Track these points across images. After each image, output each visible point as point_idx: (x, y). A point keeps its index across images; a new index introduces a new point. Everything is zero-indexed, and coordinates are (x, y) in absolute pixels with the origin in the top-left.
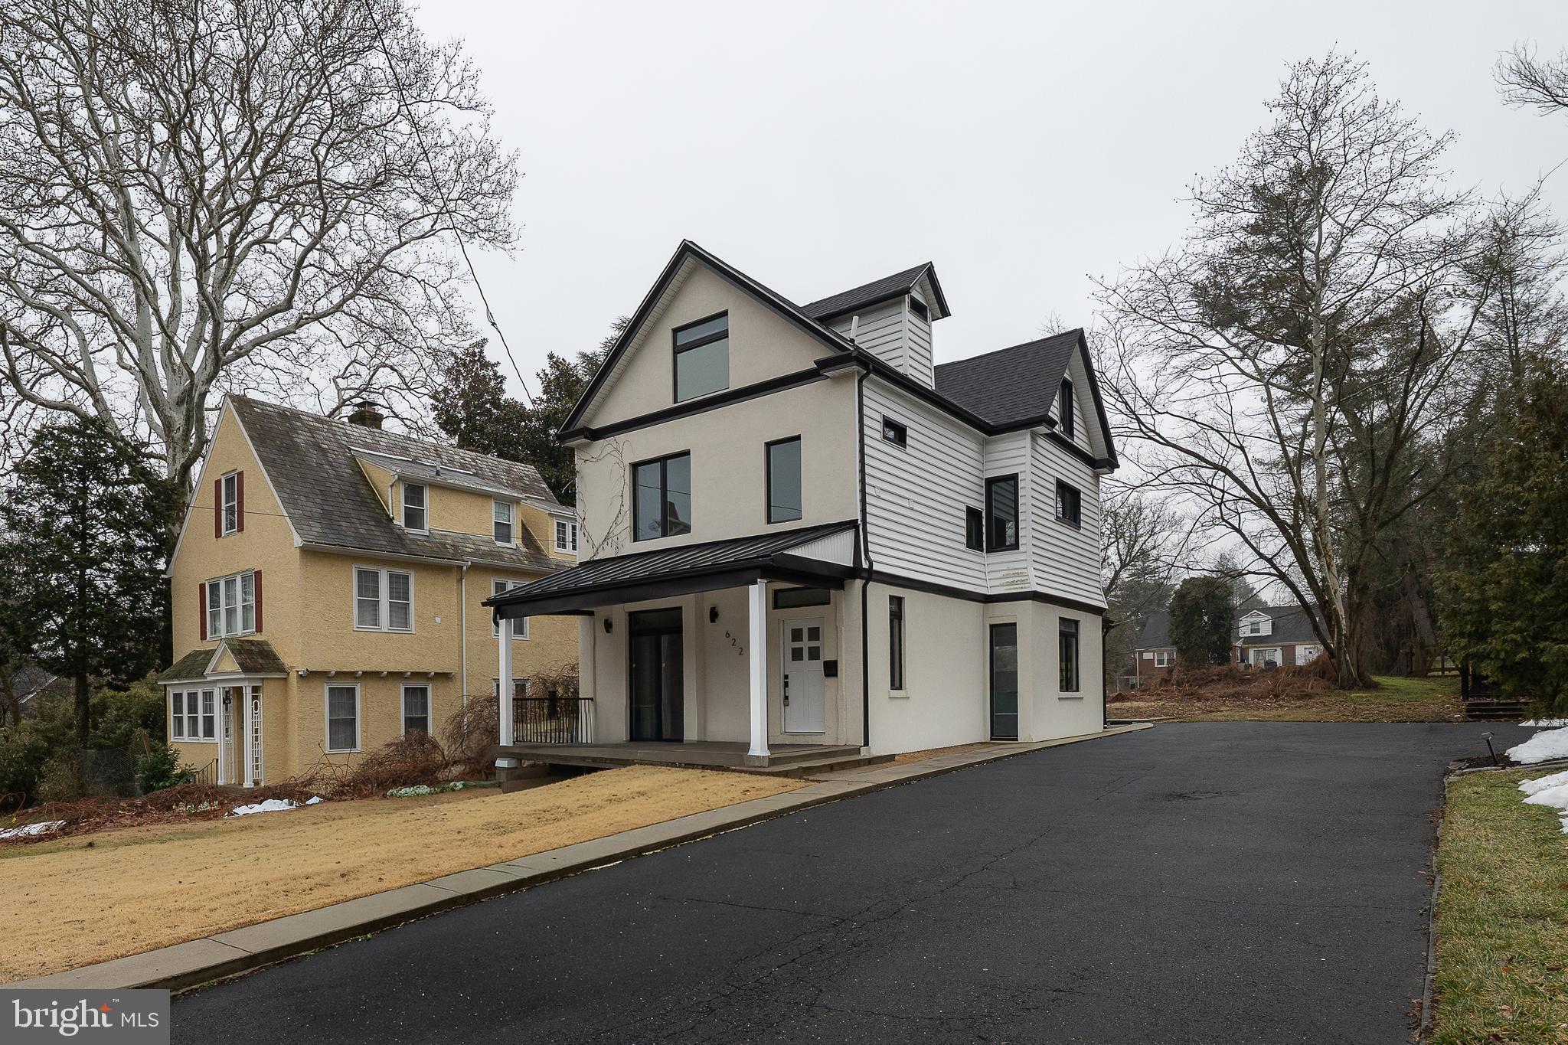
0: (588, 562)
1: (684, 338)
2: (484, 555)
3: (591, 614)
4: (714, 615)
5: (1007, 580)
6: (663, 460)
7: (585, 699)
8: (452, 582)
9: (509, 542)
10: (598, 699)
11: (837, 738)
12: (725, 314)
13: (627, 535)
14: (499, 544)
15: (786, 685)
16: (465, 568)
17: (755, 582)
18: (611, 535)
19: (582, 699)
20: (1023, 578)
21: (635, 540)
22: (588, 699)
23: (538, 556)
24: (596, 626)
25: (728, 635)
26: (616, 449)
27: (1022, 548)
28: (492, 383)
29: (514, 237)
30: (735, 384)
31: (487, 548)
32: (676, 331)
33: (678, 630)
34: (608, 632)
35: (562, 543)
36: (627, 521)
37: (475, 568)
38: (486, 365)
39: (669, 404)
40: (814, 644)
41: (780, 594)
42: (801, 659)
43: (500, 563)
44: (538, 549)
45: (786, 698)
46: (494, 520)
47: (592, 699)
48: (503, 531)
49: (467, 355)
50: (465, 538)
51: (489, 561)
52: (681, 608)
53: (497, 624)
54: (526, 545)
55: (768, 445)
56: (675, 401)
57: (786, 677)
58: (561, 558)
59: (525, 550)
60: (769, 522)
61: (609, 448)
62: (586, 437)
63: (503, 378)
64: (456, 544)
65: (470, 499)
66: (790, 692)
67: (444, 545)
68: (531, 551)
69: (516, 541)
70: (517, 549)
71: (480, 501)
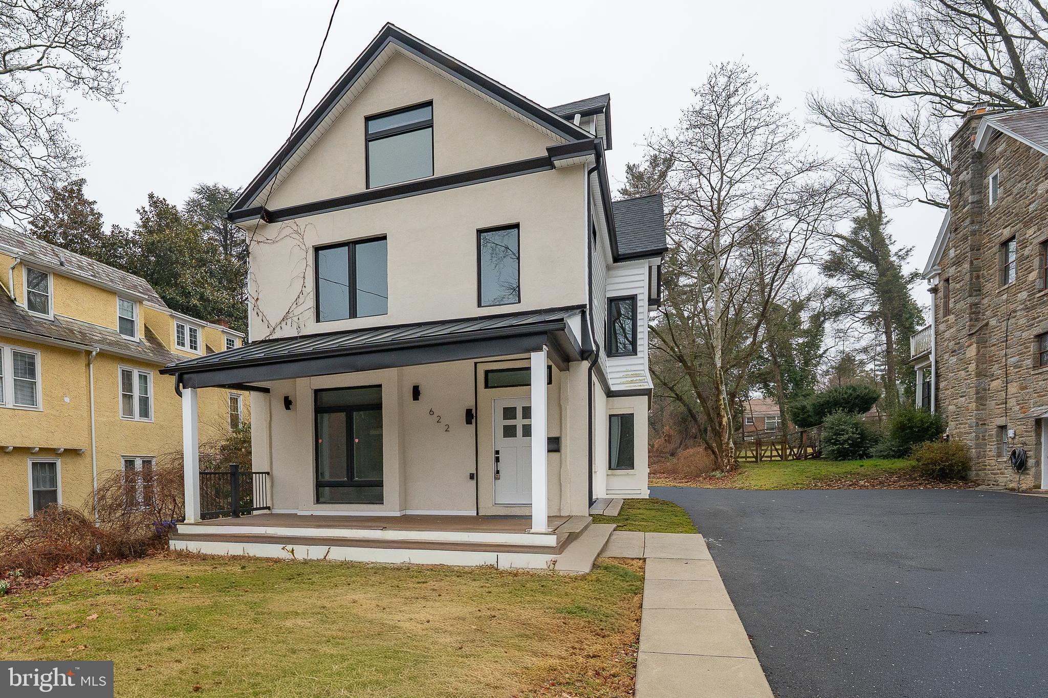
0: (262, 342)
1: (377, 127)
2: (110, 344)
3: (266, 390)
4: (416, 393)
5: (627, 379)
6: (351, 244)
7: (259, 473)
8: (81, 364)
9: (132, 335)
10: (275, 473)
11: (560, 510)
12: (430, 103)
13: (311, 314)
14: (124, 337)
15: (497, 460)
16: (94, 353)
17: (539, 349)
18: (291, 315)
19: (256, 473)
20: (641, 378)
21: (318, 321)
22: (262, 473)
23: (161, 351)
24: (273, 404)
25: (431, 412)
26: (297, 232)
27: (639, 354)
28: (90, 218)
29: (117, 90)
30: (441, 172)
31: (113, 339)
32: (368, 119)
33: (377, 407)
34: (288, 408)
35: (181, 343)
36: (310, 302)
37: (103, 355)
38: (85, 202)
39: (361, 189)
40: (526, 422)
41: (490, 375)
42: (514, 435)
43: (127, 352)
44: (160, 345)
45: (498, 472)
46: (118, 315)
47: (268, 473)
48: (127, 325)
49: (66, 191)
50: (92, 327)
51: (115, 350)
52: (380, 386)
53: (179, 394)
54: (149, 340)
55: (480, 232)
56: (368, 187)
57: (497, 452)
58: (181, 354)
59: (148, 344)
60: (479, 305)
61: (288, 231)
62: (263, 218)
63: (100, 215)
64: (84, 331)
65: (95, 293)
66: (501, 465)
67: (71, 331)
68: (154, 346)
69: (139, 335)
70: (140, 343)
71: (104, 296)
